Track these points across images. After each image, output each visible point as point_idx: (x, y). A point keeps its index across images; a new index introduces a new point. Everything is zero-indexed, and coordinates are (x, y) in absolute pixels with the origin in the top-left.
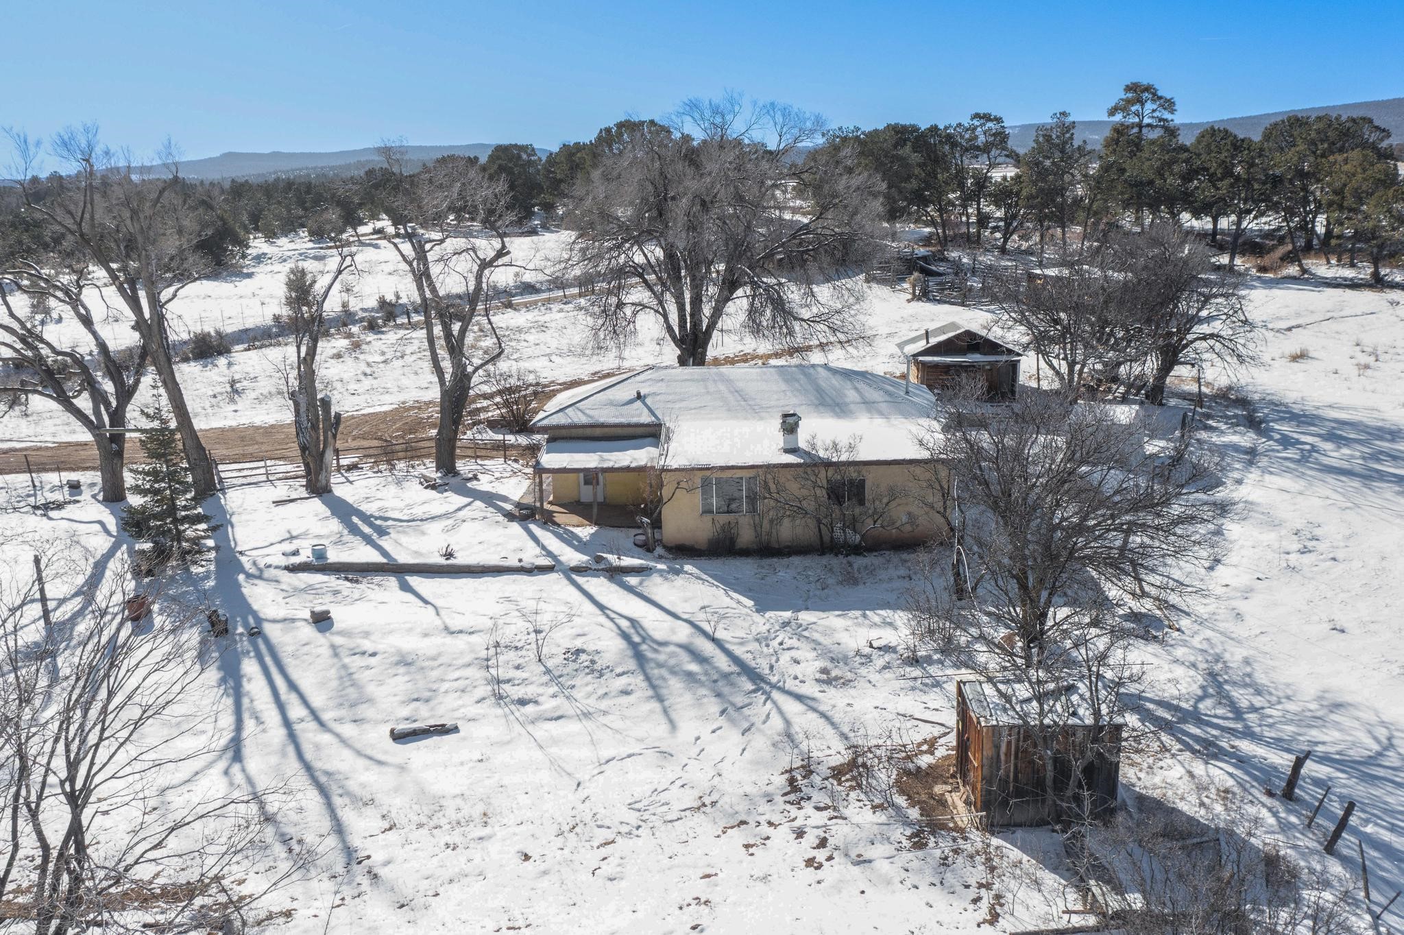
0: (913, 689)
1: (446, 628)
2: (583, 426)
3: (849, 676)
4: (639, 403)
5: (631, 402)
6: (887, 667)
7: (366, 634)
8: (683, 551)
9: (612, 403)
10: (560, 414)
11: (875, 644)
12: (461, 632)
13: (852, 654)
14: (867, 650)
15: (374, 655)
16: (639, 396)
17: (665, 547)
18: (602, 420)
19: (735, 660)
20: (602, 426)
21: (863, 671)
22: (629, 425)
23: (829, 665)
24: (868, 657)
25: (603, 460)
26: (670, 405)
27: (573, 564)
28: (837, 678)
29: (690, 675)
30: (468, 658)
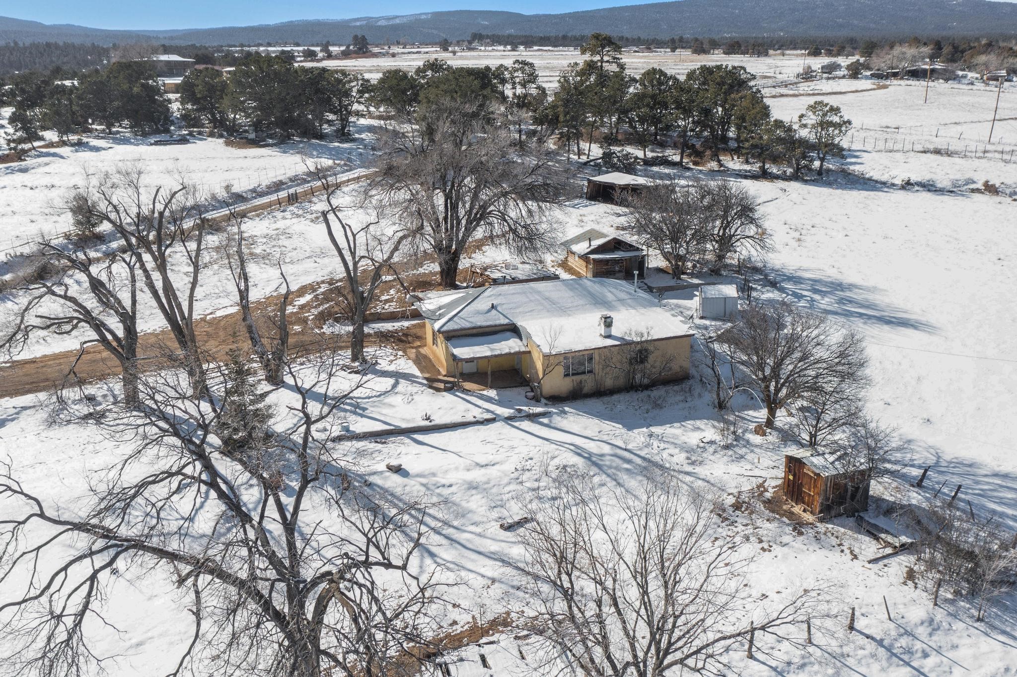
0: (733, 461)
1: (477, 464)
2: (469, 329)
3: (701, 459)
4: (494, 312)
5: (489, 311)
6: (715, 452)
7: (434, 475)
8: (556, 399)
9: (478, 313)
10: (451, 322)
11: (704, 440)
12: (487, 465)
13: (695, 447)
14: (702, 445)
15: (450, 486)
16: (493, 307)
17: (546, 398)
18: (479, 324)
19: (644, 459)
20: (480, 327)
21: (705, 455)
22: (496, 326)
23: (689, 455)
24: (704, 448)
25: (492, 350)
26: (512, 311)
27: (506, 415)
28: (695, 461)
29: (627, 470)
30: (506, 480)
